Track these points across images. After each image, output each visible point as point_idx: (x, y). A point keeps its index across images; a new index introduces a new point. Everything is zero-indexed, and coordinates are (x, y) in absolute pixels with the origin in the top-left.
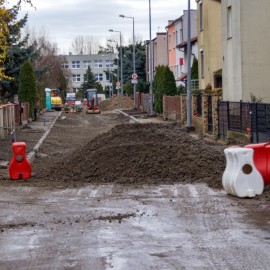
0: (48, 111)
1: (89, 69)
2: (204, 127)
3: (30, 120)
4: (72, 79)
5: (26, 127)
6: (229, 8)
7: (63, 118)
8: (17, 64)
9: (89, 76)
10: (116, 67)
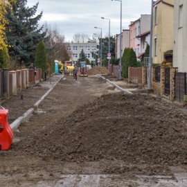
0: (56, 74)
1: (82, 51)
2: (162, 90)
3: (42, 80)
4: (73, 56)
5: (38, 85)
6: (181, 6)
7: (64, 79)
8: (35, 43)
9: (82, 54)
10: (98, 50)
